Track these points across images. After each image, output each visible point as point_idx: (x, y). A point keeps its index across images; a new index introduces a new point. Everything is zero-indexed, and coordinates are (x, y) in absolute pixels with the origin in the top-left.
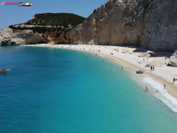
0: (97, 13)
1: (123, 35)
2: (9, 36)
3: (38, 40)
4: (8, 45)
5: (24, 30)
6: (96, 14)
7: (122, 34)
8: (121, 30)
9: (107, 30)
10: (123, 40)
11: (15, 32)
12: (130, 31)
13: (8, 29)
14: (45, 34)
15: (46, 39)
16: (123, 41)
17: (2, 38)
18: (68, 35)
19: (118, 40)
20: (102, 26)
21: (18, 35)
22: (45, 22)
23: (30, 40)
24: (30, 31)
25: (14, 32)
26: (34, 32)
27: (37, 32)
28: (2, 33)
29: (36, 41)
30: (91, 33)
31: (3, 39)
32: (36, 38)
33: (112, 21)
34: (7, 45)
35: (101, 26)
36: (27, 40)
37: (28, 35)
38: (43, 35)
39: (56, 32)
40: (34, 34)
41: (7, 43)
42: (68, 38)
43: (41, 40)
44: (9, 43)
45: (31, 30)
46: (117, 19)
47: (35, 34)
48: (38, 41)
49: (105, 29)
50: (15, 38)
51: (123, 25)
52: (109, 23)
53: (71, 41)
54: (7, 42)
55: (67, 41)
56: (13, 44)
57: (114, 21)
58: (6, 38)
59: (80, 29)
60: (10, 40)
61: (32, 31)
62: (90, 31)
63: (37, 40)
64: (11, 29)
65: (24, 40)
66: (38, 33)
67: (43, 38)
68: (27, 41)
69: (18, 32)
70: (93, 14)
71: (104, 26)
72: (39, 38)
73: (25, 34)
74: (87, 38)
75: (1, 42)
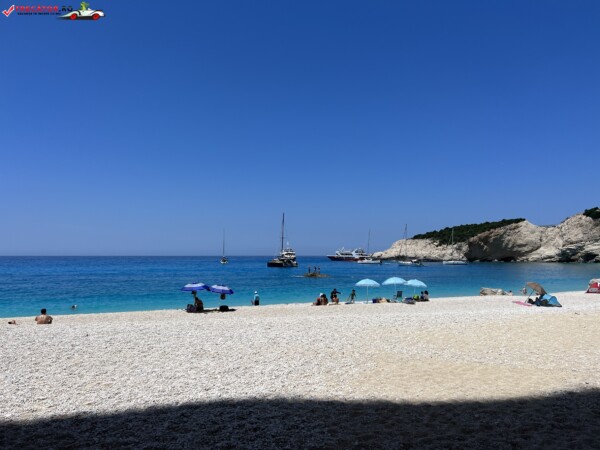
2: (580, 236)
4: (577, 260)
13: (581, 218)
17: (561, 242)
25: (595, 225)
28: (563, 229)
31: (564, 246)
34: (573, 260)
41: (574, 255)
44: (579, 254)
50: (597, 241)
54: (574, 252)
56: (589, 257)
58: (572, 243)
60: (581, 248)
64: (589, 218)
75: (557, 252)
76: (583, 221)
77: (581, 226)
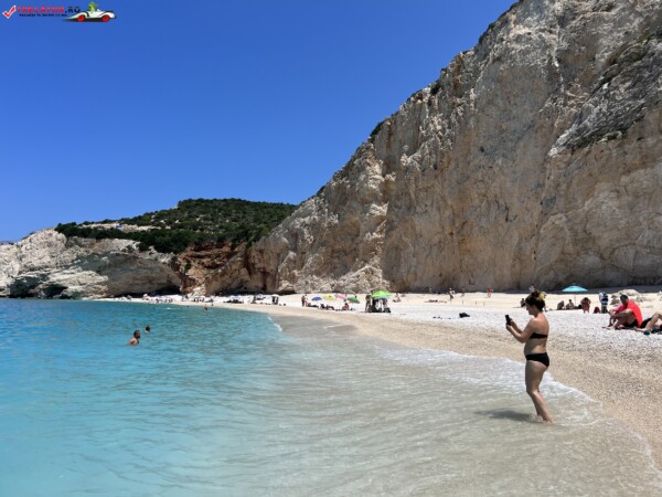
0: (390, 135)
1: (558, 219)
2: (47, 260)
3: (154, 279)
4: (37, 294)
5: (107, 240)
6: (385, 137)
7: (544, 215)
8: (540, 186)
9: (439, 209)
10: (558, 249)
11: (71, 246)
12: (625, 179)
13: (50, 235)
14: (183, 255)
15: (183, 276)
16: (554, 256)
17: (17, 267)
18: (261, 252)
19: (519, 257)
20: (412, 189)
21: (78, 258)
22: (206, 219)
23: (124, 279)
24: (131, 242)
25: (68, 246)
26: (142, 249)
27: (155, 248)
28: (23, 249)
29: (148, 286)
30: (357, 236)
31: (20, 273)
32: (149, 273)
33: (475, 150)
34: (31, 296)
35: (408, 194)
36: (113, 280)
37: (119, 258)
38: (174, 259)
39: (226, 249)
40: (141, 255)
41: (33, 287)
42: (258, 266)
43: (164, 281)
44: (41, 286)
45: (135, 239)
46: (502, 131)
47: (146, 256)
48: (156, 287)
49: (428, 203)
50: (67, 267)
51: (554, 151)
52: (453, 164)
53: (269, 280)
54: (33, 283)
55: (256, 282)
56: (56, 291)
57: (482, 150)
58: (32, 270)
59: (307, 220)
60: (44, 277)
61: (134, 244)
62: (354, 225)
63: (150, 281)
64: (61, 236)
65: (102, 278)
66: (159, 251)
67: (173, 274)
68: (113, 283)
69: (81, 246)
70: (372, 141)
71: (426, 190)
72: (158, 270)
73: (106, 254)
74: (336, 261)
75: (10, 281)
76: (53, 239)
77: (50, 245)
